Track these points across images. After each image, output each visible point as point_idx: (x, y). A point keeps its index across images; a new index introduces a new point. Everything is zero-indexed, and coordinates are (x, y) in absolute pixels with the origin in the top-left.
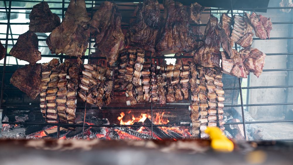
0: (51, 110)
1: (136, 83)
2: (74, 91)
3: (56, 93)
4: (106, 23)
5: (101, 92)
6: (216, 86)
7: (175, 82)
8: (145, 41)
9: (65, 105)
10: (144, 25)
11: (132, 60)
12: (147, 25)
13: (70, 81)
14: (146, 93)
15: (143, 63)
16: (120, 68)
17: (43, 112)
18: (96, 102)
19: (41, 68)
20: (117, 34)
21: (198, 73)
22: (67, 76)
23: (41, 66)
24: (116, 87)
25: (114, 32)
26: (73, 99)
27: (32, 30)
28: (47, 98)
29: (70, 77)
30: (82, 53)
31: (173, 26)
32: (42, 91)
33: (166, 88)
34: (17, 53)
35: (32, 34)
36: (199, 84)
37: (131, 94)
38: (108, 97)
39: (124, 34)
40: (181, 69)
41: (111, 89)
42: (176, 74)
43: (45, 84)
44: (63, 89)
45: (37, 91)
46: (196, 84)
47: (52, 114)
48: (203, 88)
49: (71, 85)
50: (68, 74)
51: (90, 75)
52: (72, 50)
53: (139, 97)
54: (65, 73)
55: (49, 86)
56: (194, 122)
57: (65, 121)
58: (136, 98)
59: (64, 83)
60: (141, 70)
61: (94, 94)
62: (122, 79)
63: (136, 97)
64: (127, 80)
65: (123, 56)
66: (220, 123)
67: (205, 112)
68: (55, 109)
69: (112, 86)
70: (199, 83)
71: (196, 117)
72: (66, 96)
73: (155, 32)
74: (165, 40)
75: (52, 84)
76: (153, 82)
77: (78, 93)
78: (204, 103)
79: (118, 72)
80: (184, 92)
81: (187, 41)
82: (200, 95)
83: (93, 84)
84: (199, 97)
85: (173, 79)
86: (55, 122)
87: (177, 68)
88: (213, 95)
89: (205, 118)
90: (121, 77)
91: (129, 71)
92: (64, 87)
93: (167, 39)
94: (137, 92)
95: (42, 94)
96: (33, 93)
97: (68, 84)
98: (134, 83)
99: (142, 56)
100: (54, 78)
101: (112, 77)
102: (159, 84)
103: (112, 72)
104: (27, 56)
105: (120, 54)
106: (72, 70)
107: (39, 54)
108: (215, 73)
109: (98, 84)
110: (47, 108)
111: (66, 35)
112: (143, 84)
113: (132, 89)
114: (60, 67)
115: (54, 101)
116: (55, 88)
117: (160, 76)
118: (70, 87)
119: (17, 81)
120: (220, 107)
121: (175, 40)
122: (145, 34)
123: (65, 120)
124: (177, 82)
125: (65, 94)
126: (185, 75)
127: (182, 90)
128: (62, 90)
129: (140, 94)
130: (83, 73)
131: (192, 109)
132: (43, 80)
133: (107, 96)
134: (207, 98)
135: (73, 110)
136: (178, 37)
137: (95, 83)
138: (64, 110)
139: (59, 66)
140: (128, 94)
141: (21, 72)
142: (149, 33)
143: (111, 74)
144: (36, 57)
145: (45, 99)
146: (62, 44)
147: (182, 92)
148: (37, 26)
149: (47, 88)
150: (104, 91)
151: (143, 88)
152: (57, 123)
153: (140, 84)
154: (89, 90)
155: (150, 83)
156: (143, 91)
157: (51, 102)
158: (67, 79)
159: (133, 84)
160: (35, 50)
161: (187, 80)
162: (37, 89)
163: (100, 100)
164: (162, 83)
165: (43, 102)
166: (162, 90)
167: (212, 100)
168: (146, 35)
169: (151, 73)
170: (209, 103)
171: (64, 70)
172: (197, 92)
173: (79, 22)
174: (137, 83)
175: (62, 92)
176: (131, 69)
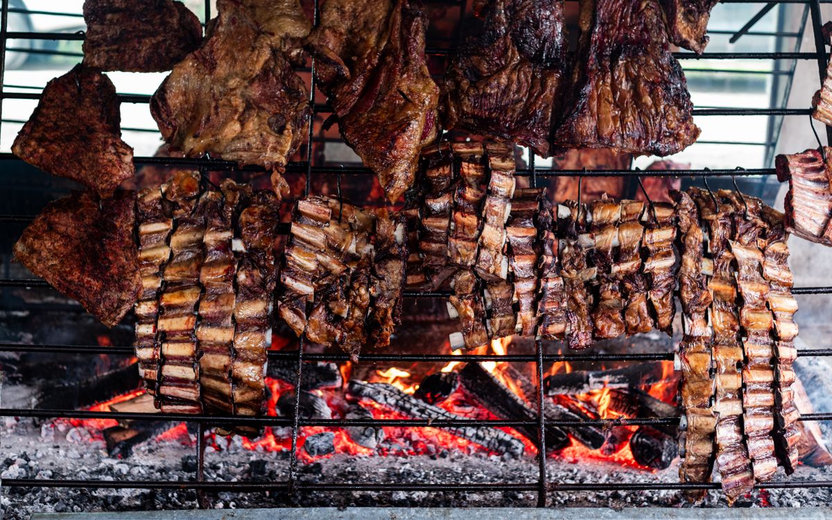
0: (177, 367)
1: (488, 271)
2: (262, 299)
3: (197, 306)
4: (373, 40)
5: (358, 300)
6: (769, 282)
7: (625, 267)
8: (514, 110)
9: (228, 348)
10: (510, 53)
11: (470, 186)
12: (521, 51)
13: (246, 261)
14: (523, 308)
15: (512, 197)
16: (429, 213)
17: (146, 374)
18: (342, 337)
19: (136, 209)
20: (416, 83)
21: (707, 237)
22: (234, 242)
23: (133, 202)
24: (411, 280)
25: (405, 76)
26: (257, 328)
27: (96, 63)
28: (161, 322)
29: (245, 244)
30: (286, 154)
31: (614, 59)
32: (143, 296)
33: (593, 289)
34: (41, 150)
35: (96, 79)
36: (708, 276)
37: (469, 308)
38: (384, 320)
39: (438, 84)
40: (645, 217)
41: (396, 290)
42: (629, 236)
43: (152, 270)
44: (219, 291)
45: (125, 296)
46: (699, 276)
47: (182, 382)
48: (727, 289)
49: (250, 276)
50: (238, 235)
51: (318, 238)
52: (247, 141)
53: (498, 320)
54: (227, 230)
55: (168, 278)
56: (693, 412)
57: (225, 407)
58: (484, 324)
59: (226, 267)
60: (505, 221)
61: (336, 310)
62: (439, 254)
63: (488, 321)
64: (459, 261)
65: (437, 167)
66: (785, 418)
67: (735, 377)
68: (192, 365)
69: (400, 278)
70: (710, 272)
71: (703, 397)
72: (233, 318)
73: (550, 83)
74: (591, 110)
75: (178, 269)
76: (549, 266)
77: (275, 305)
78: (730, 345)
79: (422, 228)
80: (656, 304)
81: (664, 117)
82: (713, 316)
83: (329, 272)
84: (710, 323)
85: (619, 254)
86: (190, 411)
87: (631, 215)
88: (762, 316)
89: (734, 398)
90: (433, 245)
91: (464, 226)
92: (225, 281)
93: (595, 110)
94: (489, 303)
95: (144, 309)
96: (107, 303)
97: (238, 271)
98: (482, 272)
99: (505, 169)
100: (186, 247)
101: (400, 246)
102: (568, 271)
103: (400, 227)
104: (83, 164)
105: (425, 160)
106: (251, 219)
107: (125, 154)
108: (763, 235)
109: (348, 270)
110: (164, 360)
111: (224, 86)
112: (513, 273)
113: (473, 292)
114: (205, 203)
115: (188, 336)
116: (189, 287)
117: (569, 245)
118: (248, 282)
119: (43, 254)
120: (787, 360)
121: (624, 111)
122: (514, 87)
123: (226, 401)
124: (632, 266)
125: (229, 308)
126: (660, 242)
127: (652, 296)
128: (217, 294)
129: (503, 311)
130: (295, 229)
131: (686, 364)
132: (143, 255)
133: (379, 315)
134: (737, 327)
135: (257, 368)
136: (632, 97)
137: (337, 268)
138: (225, 367)
139: (200, 201)
140: (457, 307)
141: (57, 220)
142: (527, 81)
143: (399, 233)
144: (114, 165)
145: (156, 327)
146: (208, 119)
147: (650, 304)
148: (115, 47)
149: (159, 285)
150: (371, 296)
151: (513, 289)
152: (197, 413)
153: (503, 275)
154: (316, 293)
155: (539, 271)
156: (515, 299)
157: (177, 337)
158: (237, 253)
159: (476, 273)
160: (110, 141)
161: (670, 261)
162: (121, 289)
163: (355, 331)
164: (578, 269)
165: (148, 337)
166: (579, 297)
167: (757, 334)
168: (518, 91)
169: (540, 233)
170: (746, 345)
171: (224, 219)
172: (703, 305)
173: (275, 40)
174: (494, 273)
175: (216, 301)
176: (472, 220)
